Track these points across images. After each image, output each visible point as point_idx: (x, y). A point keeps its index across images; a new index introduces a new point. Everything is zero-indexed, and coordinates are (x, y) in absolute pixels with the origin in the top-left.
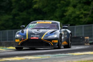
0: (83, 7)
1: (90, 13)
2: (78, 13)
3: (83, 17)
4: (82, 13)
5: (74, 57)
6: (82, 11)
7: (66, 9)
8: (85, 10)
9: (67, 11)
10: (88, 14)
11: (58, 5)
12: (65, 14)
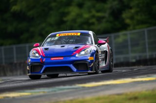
0: (94, 7)
1: (106, 15)
2: (86, 16)
3: (96, 22)
4: (93, 16)
5: (86, 91)
6: (94, 12)
7: (66, 10)
8: (98, 11)
9: (68, 13)
10: (103, 17)
11: (53, 4)
12: (65, 19)
